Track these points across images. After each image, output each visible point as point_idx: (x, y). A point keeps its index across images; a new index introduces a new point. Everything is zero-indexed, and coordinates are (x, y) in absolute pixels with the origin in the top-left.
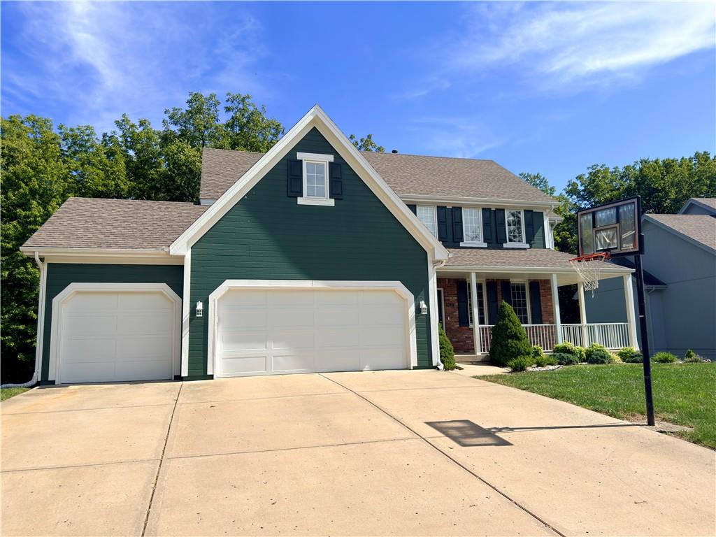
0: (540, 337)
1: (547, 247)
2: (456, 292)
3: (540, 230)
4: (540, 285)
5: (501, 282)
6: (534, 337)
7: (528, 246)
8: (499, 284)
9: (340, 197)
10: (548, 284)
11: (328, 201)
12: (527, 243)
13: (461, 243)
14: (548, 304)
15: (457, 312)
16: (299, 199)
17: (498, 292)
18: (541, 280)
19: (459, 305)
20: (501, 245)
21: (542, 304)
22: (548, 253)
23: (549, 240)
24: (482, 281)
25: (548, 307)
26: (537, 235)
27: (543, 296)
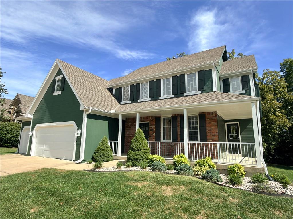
1: (214, 90)
2: (155, 123)
3: (209, 81)
4: (206, 116)
7: (200, 92)
8: (179, 117)
9: (63, 90)
10: (212, 115)
11: (60, 92)
12: (199, 91)
13: (160, 97)
14: (212, 128)
15: (155, 133)
16: (54, 93)
17: (178, 122)
18: (207, 112)
19: (156, 130)
20: (182, 94)
21: (207, 128)
22: (214, 94)
23: (216, 86)
24: (170, 116)
25: (212, 130)
26: (207, 84)
27: (208, 123)
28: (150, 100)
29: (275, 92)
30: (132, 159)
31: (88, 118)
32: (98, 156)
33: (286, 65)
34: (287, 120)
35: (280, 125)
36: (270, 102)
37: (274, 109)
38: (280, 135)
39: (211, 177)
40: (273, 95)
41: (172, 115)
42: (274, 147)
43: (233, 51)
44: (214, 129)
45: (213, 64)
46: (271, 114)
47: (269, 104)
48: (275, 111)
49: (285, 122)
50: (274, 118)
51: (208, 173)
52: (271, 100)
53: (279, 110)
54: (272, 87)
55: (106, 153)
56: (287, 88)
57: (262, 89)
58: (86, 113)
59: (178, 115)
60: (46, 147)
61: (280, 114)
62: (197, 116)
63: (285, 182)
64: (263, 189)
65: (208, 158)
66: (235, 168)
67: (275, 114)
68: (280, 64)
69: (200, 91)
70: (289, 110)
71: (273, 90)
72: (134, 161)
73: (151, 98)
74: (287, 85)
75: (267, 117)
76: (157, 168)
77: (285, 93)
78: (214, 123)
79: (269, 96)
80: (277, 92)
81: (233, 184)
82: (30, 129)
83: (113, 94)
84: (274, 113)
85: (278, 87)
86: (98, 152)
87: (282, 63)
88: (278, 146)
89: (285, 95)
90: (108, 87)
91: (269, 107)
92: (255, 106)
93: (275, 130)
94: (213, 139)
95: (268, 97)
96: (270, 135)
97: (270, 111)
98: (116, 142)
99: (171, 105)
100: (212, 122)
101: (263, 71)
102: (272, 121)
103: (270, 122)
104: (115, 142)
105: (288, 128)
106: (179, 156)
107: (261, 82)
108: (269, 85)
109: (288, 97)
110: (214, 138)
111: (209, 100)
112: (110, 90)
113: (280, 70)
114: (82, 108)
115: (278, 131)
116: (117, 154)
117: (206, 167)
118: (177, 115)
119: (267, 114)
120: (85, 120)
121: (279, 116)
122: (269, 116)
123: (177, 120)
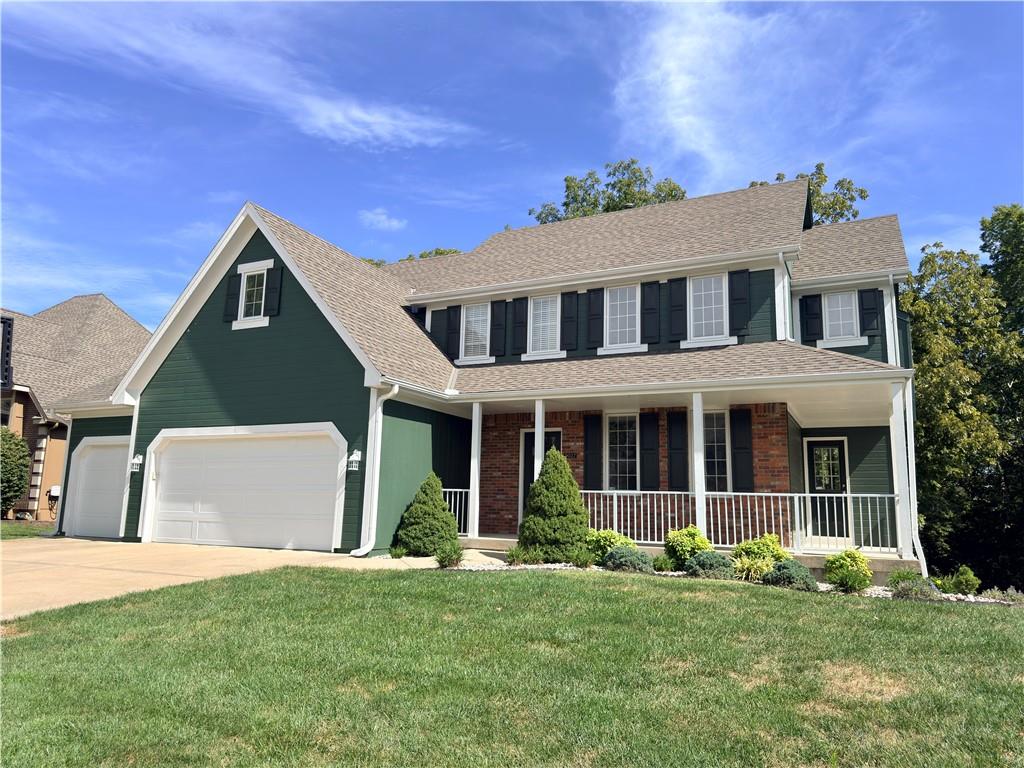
0: (746, 517)
1: (780, 336)
2: (582, 434)
3: (766, 307)
4: (754, 414)
5: (668, 415)
6: (730, 517)
7: (734, 340)
8: (664, 416)
9: (275, 313)
10: (771, 414)
11: (262, 321)
12: (731, 335)
13: (599, 349)
14: (771, 452)
15: (582, 467)
16: (234, 323)
17: (661, 431)
18: (756, 405)
19: (586, 456)
20: (677, 344)
21: (756, 452)
22: (782, 349)
23: (785, 323)
24: (635, 412)
25: (772, 460)
26: (757, 316)
27: (759, 438)
28: (565, 356)
29: (958, 330)
30: (543, 540)
31: (385, 413)
32: (419, 535)
33: (1003, 227)
34: (994, 432)
35: (971, 448)
36: (941, 366)
37: (954, 393)
38: (975, 486)
39: (788, 577)
40: (953, 339)
41: (641, 409)
42: (950, 530)
43: (819, 168)
44: (778, 456)
45: (781, 255)
46: (945, 410)
47: (937, 374)
48: (957, 398)
49: (988, 440)
50: (954, 425)
51: (779, 570)
52: (944, 357)
53: (969, 397)
54: (950, 309)
55: (444, 525)
56: (1000, 317)
57: (917, 318)
58: (379, 396)
59: (663, 408)
60: (202, 511)
61: (973, 410)
62: (724, 414)
63: (966, 582)
64: (916, 594)
65: (770, 538)
66: (845, 560)
67: (956, 410)
68: (983, 223)
69: (736, 338)
70: (1008, 394)
71: (952, 322)
72: (547, 548)
73: (567, 351)
74: (999, 307)
75: (928, 421)
76: (629, 564)
77: (992, 335)
78: (779, 437)
79: (941, 344)
80: (966, 330)
81: (846, 591)
82: (128, 446)
83: (425, 332)
84: (953, 406)
85: (971, 311)
86: (418, 523)
87: (989, 219)
88: (962, 526)
89: (994, 342)
90: (407, 304)
91: (936, 386)
92: (901, 392)
93: (953, 466)
94: (774, 486)
95: (935, 349)
96: (939, 485)
97: (941, 399)
98: (461, 493)
99: (652, 379)
100: (772, 434)
101: (923, 249)
102: (946, 433)
103: (939, 436)
104: (456, 493)
105: (998, 459)
106: (684, 531)
107: (914, 292)
108: (941, 303)
109: (1003, 351)
110: (777, 483)
111: (770, 370)
112: (417, 313)
113: (982, 243)
114: (371, 380)
115: (966, 471)
116: (465, 531)
117: (766, 559)
118: (659, 409)
119: (931, 408)
120: (377, 420)
121: (971, 417)
122: (935, 416)
123: (658, 426)
